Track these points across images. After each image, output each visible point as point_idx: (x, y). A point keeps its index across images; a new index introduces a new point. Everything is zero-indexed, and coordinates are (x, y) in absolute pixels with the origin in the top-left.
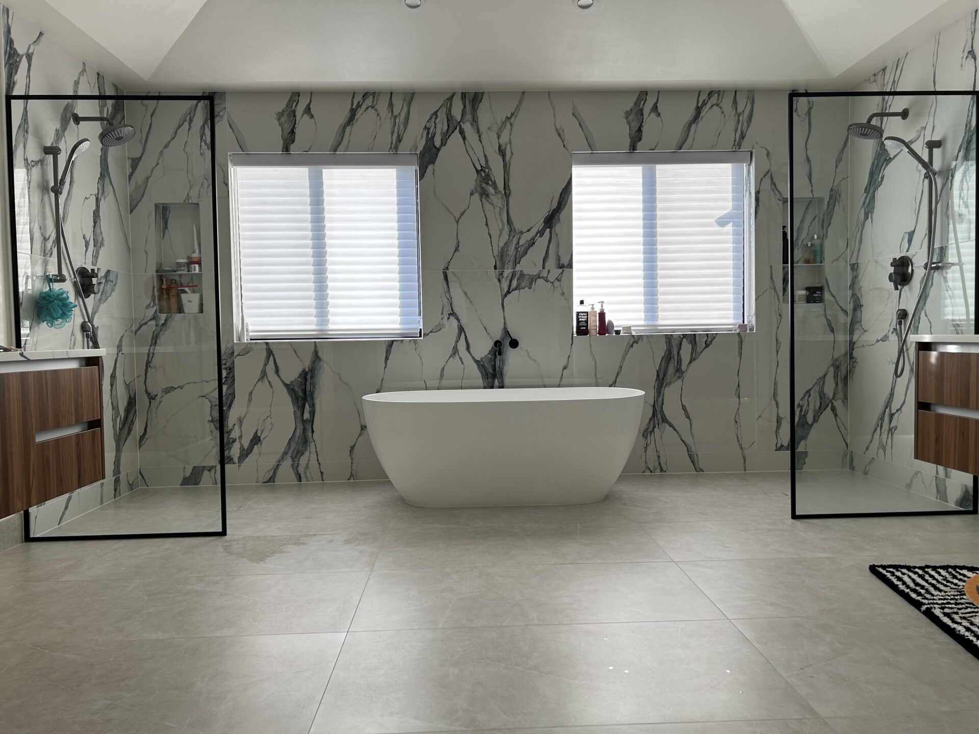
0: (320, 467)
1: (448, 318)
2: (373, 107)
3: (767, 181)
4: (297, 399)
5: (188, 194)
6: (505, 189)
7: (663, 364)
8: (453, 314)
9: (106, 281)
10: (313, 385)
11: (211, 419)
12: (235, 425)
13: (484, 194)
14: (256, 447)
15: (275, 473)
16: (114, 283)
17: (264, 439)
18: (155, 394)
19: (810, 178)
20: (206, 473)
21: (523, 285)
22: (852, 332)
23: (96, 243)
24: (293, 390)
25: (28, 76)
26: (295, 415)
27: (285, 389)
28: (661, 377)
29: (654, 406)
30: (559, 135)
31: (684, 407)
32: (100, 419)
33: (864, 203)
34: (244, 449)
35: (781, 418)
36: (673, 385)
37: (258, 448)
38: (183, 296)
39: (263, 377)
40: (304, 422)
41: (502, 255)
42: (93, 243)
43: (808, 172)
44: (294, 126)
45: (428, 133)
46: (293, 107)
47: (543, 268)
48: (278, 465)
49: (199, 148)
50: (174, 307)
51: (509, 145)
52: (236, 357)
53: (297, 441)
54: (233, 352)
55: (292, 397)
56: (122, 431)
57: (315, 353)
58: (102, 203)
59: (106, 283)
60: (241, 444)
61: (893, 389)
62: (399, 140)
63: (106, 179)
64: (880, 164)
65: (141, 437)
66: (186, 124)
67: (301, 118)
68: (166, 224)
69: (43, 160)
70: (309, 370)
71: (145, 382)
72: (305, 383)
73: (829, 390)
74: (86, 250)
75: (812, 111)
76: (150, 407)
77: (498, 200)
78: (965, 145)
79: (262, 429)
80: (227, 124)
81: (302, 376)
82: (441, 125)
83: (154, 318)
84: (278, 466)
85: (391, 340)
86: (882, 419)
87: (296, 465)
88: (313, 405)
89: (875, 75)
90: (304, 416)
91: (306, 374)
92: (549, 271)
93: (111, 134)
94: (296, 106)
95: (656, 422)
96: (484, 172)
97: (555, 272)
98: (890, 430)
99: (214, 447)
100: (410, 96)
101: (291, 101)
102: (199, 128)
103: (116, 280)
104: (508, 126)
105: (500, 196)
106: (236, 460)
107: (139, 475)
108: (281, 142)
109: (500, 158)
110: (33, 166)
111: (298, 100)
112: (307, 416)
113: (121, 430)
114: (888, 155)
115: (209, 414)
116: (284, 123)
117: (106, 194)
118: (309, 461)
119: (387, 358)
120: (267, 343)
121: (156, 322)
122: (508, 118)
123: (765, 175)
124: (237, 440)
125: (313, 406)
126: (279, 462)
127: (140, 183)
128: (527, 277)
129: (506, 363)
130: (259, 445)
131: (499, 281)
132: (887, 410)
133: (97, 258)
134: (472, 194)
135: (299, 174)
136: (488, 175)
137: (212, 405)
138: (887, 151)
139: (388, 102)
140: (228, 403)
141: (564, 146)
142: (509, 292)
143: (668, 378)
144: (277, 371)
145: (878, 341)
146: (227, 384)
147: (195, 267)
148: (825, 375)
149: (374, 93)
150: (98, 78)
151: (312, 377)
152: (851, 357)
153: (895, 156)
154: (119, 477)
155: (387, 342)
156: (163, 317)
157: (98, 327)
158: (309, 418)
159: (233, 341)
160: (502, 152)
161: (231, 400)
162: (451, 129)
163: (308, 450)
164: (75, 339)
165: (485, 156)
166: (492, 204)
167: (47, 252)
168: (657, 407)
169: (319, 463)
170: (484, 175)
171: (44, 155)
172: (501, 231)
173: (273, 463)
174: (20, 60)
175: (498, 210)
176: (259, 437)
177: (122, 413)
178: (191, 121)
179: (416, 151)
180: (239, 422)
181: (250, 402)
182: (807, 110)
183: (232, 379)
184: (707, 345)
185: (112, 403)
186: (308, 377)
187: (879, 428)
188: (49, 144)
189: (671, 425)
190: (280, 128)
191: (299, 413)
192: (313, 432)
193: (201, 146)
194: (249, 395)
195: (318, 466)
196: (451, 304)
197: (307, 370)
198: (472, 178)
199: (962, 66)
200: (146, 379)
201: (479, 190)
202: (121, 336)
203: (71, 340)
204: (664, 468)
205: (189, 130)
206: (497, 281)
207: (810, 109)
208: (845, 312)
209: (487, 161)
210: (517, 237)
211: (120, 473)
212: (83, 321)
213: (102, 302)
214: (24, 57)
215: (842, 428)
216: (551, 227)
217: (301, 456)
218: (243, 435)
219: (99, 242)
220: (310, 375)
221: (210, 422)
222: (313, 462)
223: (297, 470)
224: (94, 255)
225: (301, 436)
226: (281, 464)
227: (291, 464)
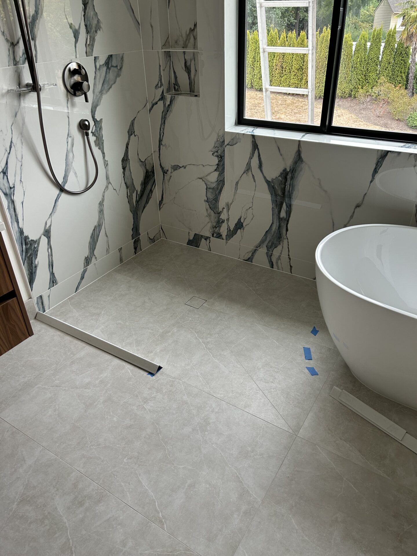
4: (276, 197)
9: (108, 68)
10: (292, 186)
11: (206, 200)
12: (224, 208)
14: (239, 230)
15: (253, 255)
16: (119, 68)
17: (246, 225)
18: (167, 169)
20: (203, 240)
23: (89, 29)
24: (273, 187)
26: (273, 211)
27: (266, 185)
34: (230, 230)
37: (241, 232)
39: (248, 170)
40: (280, 219)
42: (85, 30)
48: (256, 250)
52: (226, 146)
53: (272, 235)
54: (224, 141)
55: (271, 195)
57: (298, 153)
59: (108, 71)
60: (228, 225)
65: (160, 201)
70: (290, 170)
71: (159, 157)
72: (285, 183)
74: (76, 41)
76: (164, 179)
79: (245, 217)
81: (282, 176)
83: (163, 98)
87: (270, 254)
88: (290, 205)
90: (281, 214)
91: (287, 174)
99: (209, 222)
106: (224, 236)
107: (160, 229)
112: (283, 214)
115: (205, 195)
118: (281, 253)
119: (375, 171)
120: (253, 136)
121: (164, 102)
124: (226, 221)
125: (289, 206)
126: (257, 248)
130: (242, 230)
133: (93, 46)
137: (207, 187)
140: (219, 188)
144: (260, 166)
146: (218, 171)
151: (292, 178)
154: (139, 237)
155: (379, 153)
156: (168, 98)
157: (101, 119)
158: (285, 217)
159: (224, 129)
161: (222, 186)
163: (282, 244)
167: (18, 59)
169: (290, 259)
173: (252, 248)
176: (242, 224)
177: (138, 188)
180: (227, 206)
181: (236, 191)
183: (223, 166)
185: (125, 183)
186: (289, 177)
191: (276, 211)
192: (287, 230)
194: (236, 184)
195: (289, 261)
197: (288, 170)
200: (160, 155)
202: (132, 119)
203: (67, 142)
211: (139, 235)
217: (274, 248)
218: (230, 219)
219: (94, 26)
220: (290, 175)
221: (206, 201)
222: (285, 255)
223: (270, 258)
224: (88, 43)
225: (276, 231)
226: (258, 250)
227: (266, 253)
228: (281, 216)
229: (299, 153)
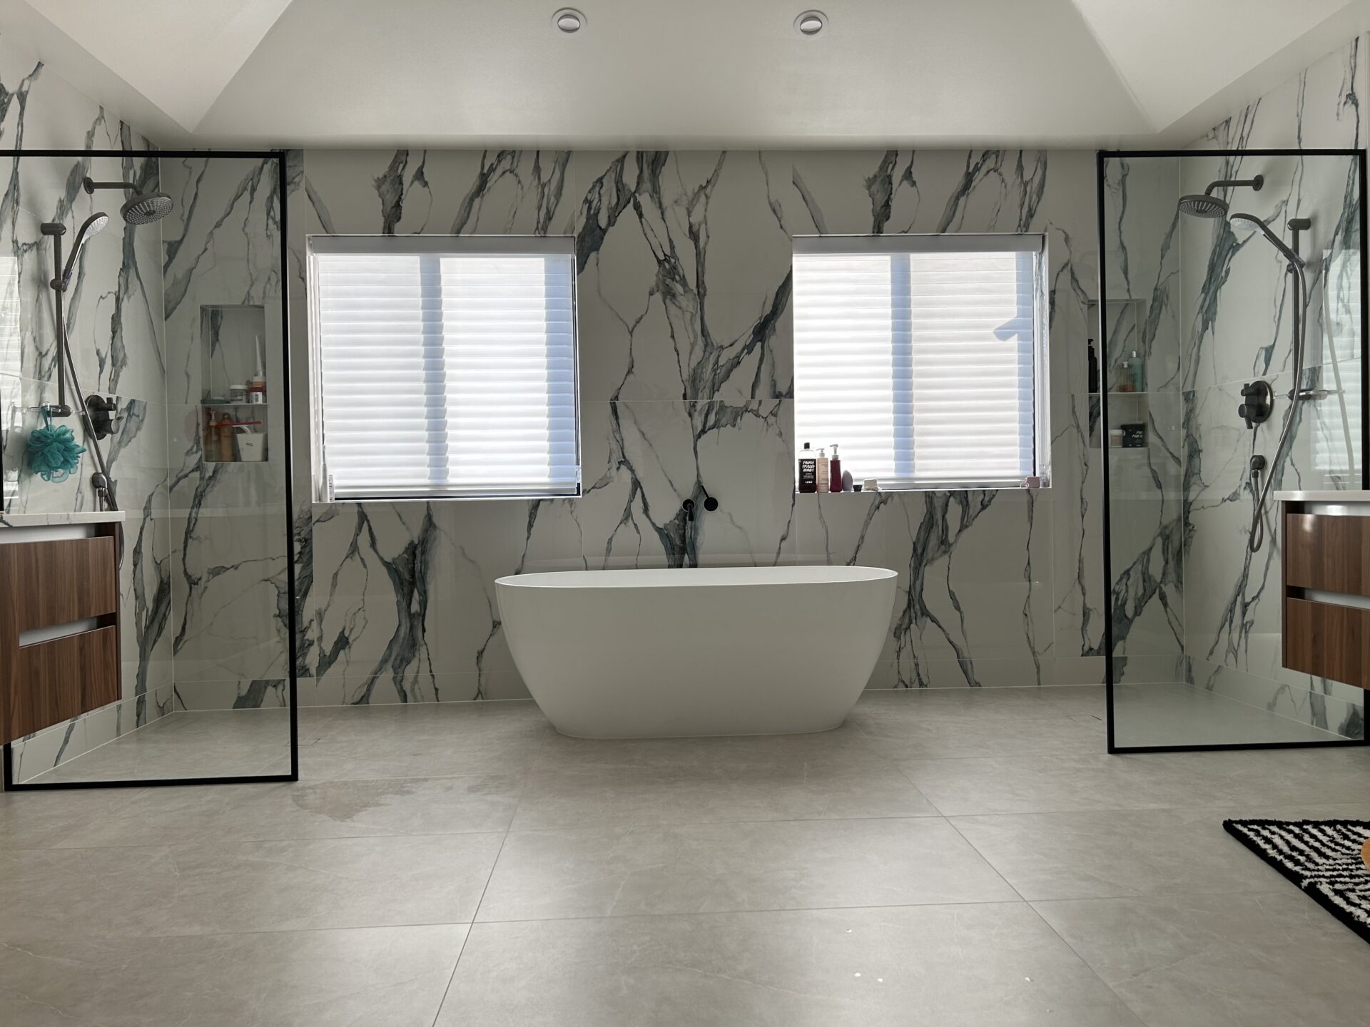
0: (433, 681)
1: (618, 469)
2: (511, 172)
3: (1066, 276)
4: (402, 583)
5: (248, 292)
6: (698, 286)
7: (922, 532)
8: (624, 462)
9: (129, 415)
10: (425, 564)
11: (277, 612)
12: (312, 620)
13: (669, 294)
14: (342, 652)
15: (369, 690)
16: (141, 419)
17: (353, 641)
18: (198, 576)
19: (1126, 272)
20: (270, 689)
21: (723, 421)
22: (1187, 488)
23: (115, 362)
24: (396, 571)
25: (21, 124)
26: (398, 606)
27: (384, 570)
28: (919, 551)
29: (910, 593)
30: (774, 211)
31: (952, 595)
32: (116, 613)
33: (1202, 307)
34: (325, 656)
35: (1090, 610)
36: (937, 563)
37: (345, 654)
38: (239, 436)
39: (352, 553)
40: (411, 616)
41: (694, 379)
42: (111, 362)
43: (1123, 264)
44: (400, 198)
45: (589, 208)
46: (399, 171)
47: (753, 397)
48: (374, 678)
49: (265, 227)
50: (227, 452)
51: (703, 226)
52: (314, 524)
53: (400, 644)
54: (311, 517)
55: (394, 582)
56: (149, 630)
57: (427, 518)
58: (125, 304)
59: (129, 418)
60: (321, 648)
61: (1246, 568)
62: (549, 217)
63: (131, 271)
64: (1224, 253)
65: (177, 638)
66: (247, 194)
67: (411, 185)
68: (216, 334)
69: (40, 242)
70: (419, 541)
71: (184, 559)
72: (414, 561)
73: (1156, 569)
74: (101, 372)
75: (1128, 179)
76: (190, 595)
77: (688, 303)
78: (1344, 225)
79: (352, 627)
80: (306, 194)
81: (409, 551)
82: (608, 197)
83: (198, 468)
84: (373, 680)
85: (536, 500)
86: (1232, 610)
87: (399, 678)
88: (425, 592)
89: (1214, 129)
90: (412, 607)
91: (415, 548)
92: (760, 402)
93: (139, 207)
94: (403, 169)
95: (913, 615)
96: (669, 262)
97: (770, 403)
98: (1244, 626)
99: (281, 652)
100: (564, 156)
101: (396, 162)
102: (265, 201)
103: (144, 414)
104: (703, 198)
105: (690, 296)
106: (313, 671)
107: (173, 693)
108: (382, 220)
109: (692, 243)
110: (26, 251)
111: (406, 161)
112: (415, 607)
113: (147, 628)
114: (1235, 240)
115: (276, 604)
116: (385, 192)
117: (130, 291)
118: (418, 672)
119: (530, 525)
120: (359, 504)
121: (201, 474)
122: (702, 188)
123: (1062, 270)
124: (316, 643)
125: (424, 594)
126: (376, 673)
127: (180, 276)
128: (729, 410)
129: (700, 532)
130: (347, 650)
131: (690, 415)
132: (1239, 599)
133: (117, 382)
134: (651, 294)
135: (406, 266)
136: (674, 268)
137: (279, 593)
138: (1233, 234)
139: (533, 165)
140: (303, 590)
141: (781, 227)
142: (703, 431)
143: (930, 553)
144: (373, 544)
145: (1224, 500)
146: (302, 562)
147: (257, 395)
148: (1151, 549)
149: (514, 151)
150: (121, 129)
151: (423, 553)
152: (1187, 524)
153: (1245, 242)
154: (144, 696)
155: (530, 503)
156: (210, 466)
157: (116, 481)
158: (419, 611)
159: (311, 501)
160: (694, 235)
161: (308, 585)
162: (622, 202)
163: (418, 656)
164: (83, 497)
165: (671, 241)
166: (680, 308)
167: (43, 374)
168: (915, 596)
169: (433, 676)
170: (668, 267)
171: (42, 235)
172: (693, 345)
173: (367, 675)
174: (9, 101)
175: (688, 316)
176: (347, 639)
177: (150, 604)
178: (253, 190)
179: (572, 234)
180: (318, 616)
181: (335, 587)
182: (1120, 177)
183: (310, 554)
184: (984, 507)
185: (135, 590)
186: (418, 552)
187: (1227, 624)
188: (49, 221)
189: (934, 620)
190: (381, 200)
191: (404, 604)
192: (424, 630)
193: (267, 225)
194: (333, 578)
195: (431, 680)
196: (622, 449)
197: (416, 542)
198: (651, 272)
199: (1338, 115)
200: (185, 555)
201: (661, 287)
202: (150, 494)
203: (76, 499)
204: (925, 680)
205: (251, 203)
206: (687, 415)
207: (1124, 176)
208: (1178, 460)
209: (672, 248)
210: (715, 354)
211: (146, 691)
212: (94, 472)
213: (123, 444)
214: (15, 96)
215: (1175, 624)
216: (762, 340)
217: (407, 665)
218: (324, 636)
219: (120, 359)
220: (420, 549)
221: (277, 616)
222: (425, 673)
223: (401, 685)
224: (112, 377)
225: (407, 636)
226: (378, 677)
227: (392, 677)
228: (413, 611)
229: (429, 517)
